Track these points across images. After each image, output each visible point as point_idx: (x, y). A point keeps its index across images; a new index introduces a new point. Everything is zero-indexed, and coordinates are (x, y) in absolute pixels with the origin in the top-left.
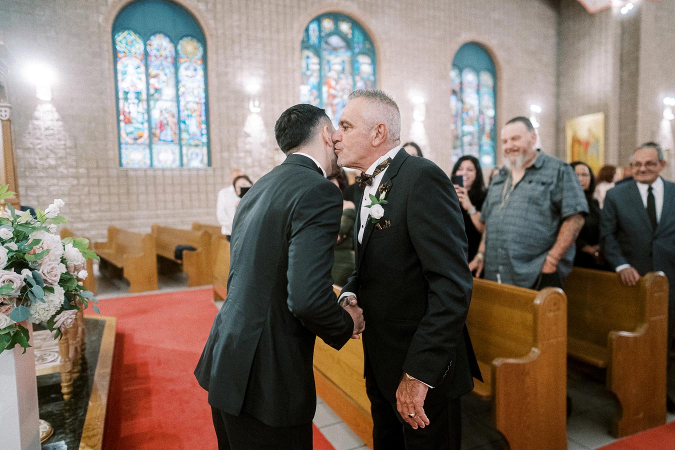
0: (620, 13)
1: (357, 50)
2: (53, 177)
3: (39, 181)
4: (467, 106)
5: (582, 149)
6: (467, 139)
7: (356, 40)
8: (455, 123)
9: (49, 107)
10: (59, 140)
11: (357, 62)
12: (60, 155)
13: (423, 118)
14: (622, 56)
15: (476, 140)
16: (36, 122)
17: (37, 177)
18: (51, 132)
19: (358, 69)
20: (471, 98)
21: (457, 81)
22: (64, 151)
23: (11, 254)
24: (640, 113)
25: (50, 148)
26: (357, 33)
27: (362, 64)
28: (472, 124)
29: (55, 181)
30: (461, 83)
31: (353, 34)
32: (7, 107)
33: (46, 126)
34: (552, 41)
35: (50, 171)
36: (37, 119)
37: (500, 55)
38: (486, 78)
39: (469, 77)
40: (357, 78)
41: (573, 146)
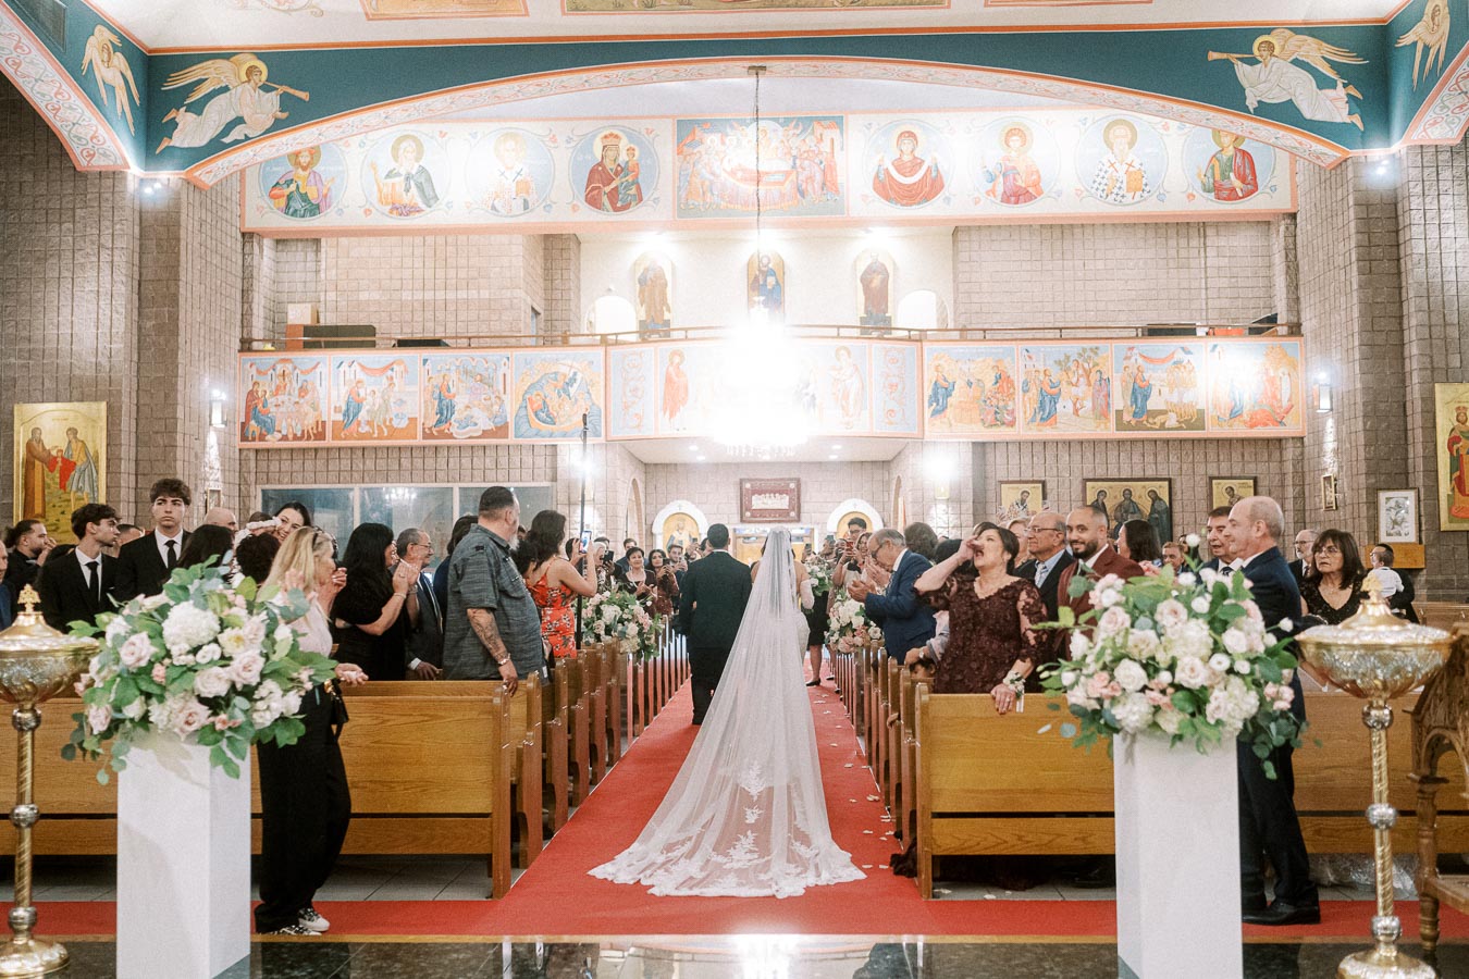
14: (140, 284)
24: (181, 414)
41: (29, 465)
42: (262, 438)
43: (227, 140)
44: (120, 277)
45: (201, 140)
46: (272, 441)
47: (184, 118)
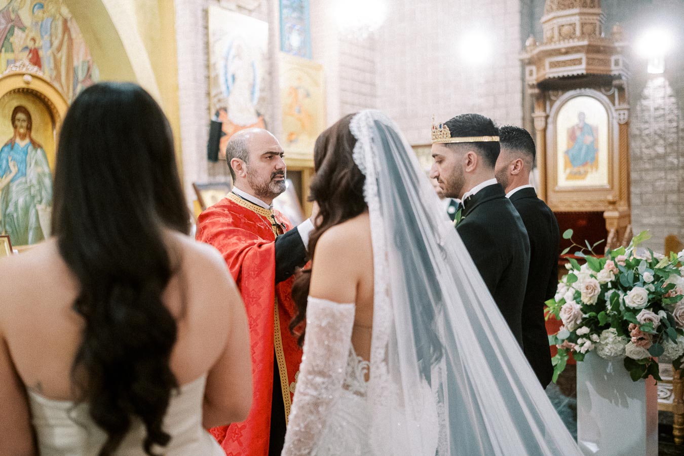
2: (660, 169)
3: (643, 174)
9: (660, 81)
10: (670, 121)
12: (671, 140)
16: (645, 103)
17: (641, 170)
18: (661, 112)
22: (674, 136)
23: (651, 296)
25: (659, 132)
29: (662, 174)
32: (625, 109)
33: (656, 106)
35: (658, 161)
36: (646, 98)
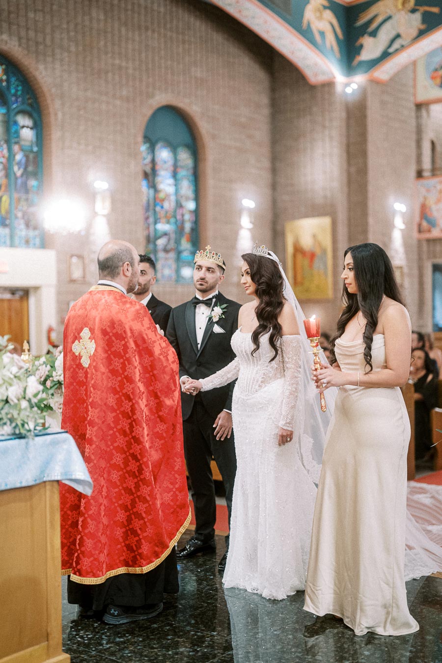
0: (344, 91)
1: (14, 106)
4: (161, 195)
5: (306, 262)
6: (161, 242)
7: (13, 91)
8: (147, 218)
11: (16, 123)
13: (106, 212)
14: (348, 146)
15: (172, 245)
19: (17, 133)
20: (166, 184)
21: (149, 159)
24: (371, 220)
26: (13, 80)
27: (23, 127)
28: (168, 222)
30: (153, 162)
31: (8, 81)
34: (266, 111)
37: (204, 127)
38: (185, 157)
39: (164, 154)
40: (16, 148)
41: (294, 256)
42: (429, 231)
43: (391, 50)
44: (335, 144)
45: (377, 53)
46: (435, 233)
47: (367, 42)
